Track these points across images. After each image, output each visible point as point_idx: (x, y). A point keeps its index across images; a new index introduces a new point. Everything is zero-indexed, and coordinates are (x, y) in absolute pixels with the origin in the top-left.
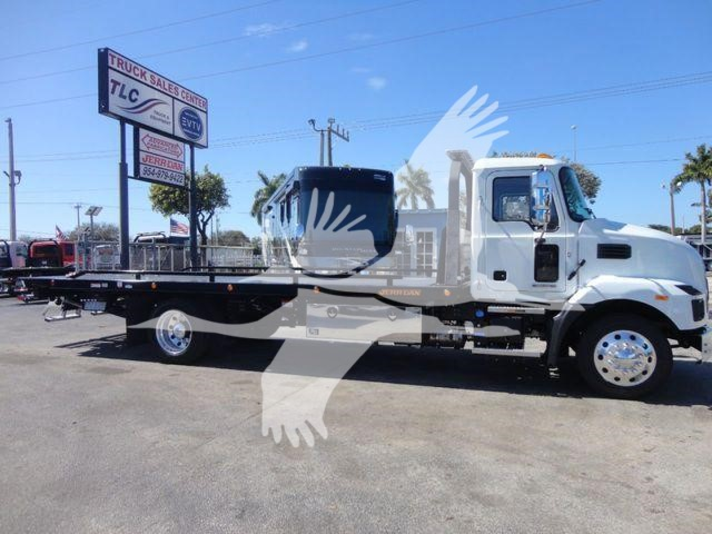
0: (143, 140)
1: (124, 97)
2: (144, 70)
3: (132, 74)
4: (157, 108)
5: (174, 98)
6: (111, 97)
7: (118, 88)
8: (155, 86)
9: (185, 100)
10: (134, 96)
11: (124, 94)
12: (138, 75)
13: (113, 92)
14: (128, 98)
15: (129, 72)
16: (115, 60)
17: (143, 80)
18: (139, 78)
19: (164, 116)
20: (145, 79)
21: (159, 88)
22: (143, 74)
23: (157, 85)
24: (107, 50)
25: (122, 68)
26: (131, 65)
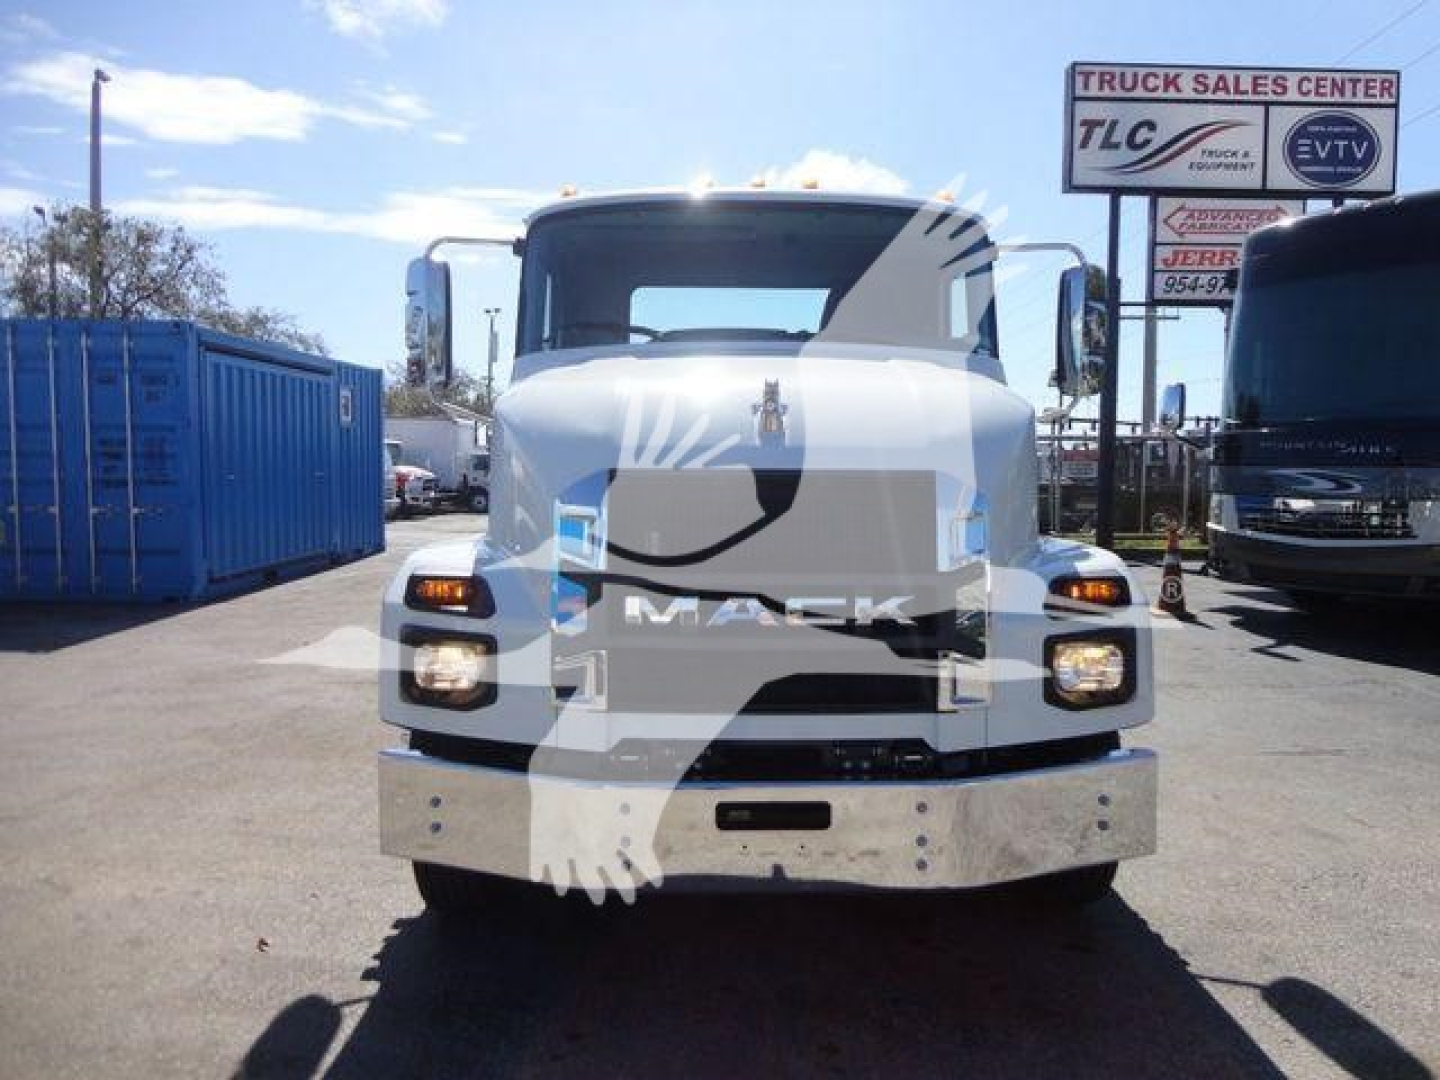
0: (1166, 221)
1: (1116, 146)
2: (1172, 73)
3: (1139, 92)
4: (1210, 143)
5: (1267, 104)
6: (1078, 153)
7: (1099, 134)
8: (1209, 96)
9: (1312, 98)
10: (1142, 135)
11: (1114, 139)
12: (1155, 89)
13: (1084, 144)
14: (1124, 147)
15: (1134, 87)
16: (1094, 81)
17: (1172, 94)
18: (1160, 94)
19: (1234, 154)
20: (1178, 90)
21: (1221, 95)
22: (1171, 82)
23: (1216, 89)
24: (1075, 65)
25: (1112, 88)
26: (1135, 75)
